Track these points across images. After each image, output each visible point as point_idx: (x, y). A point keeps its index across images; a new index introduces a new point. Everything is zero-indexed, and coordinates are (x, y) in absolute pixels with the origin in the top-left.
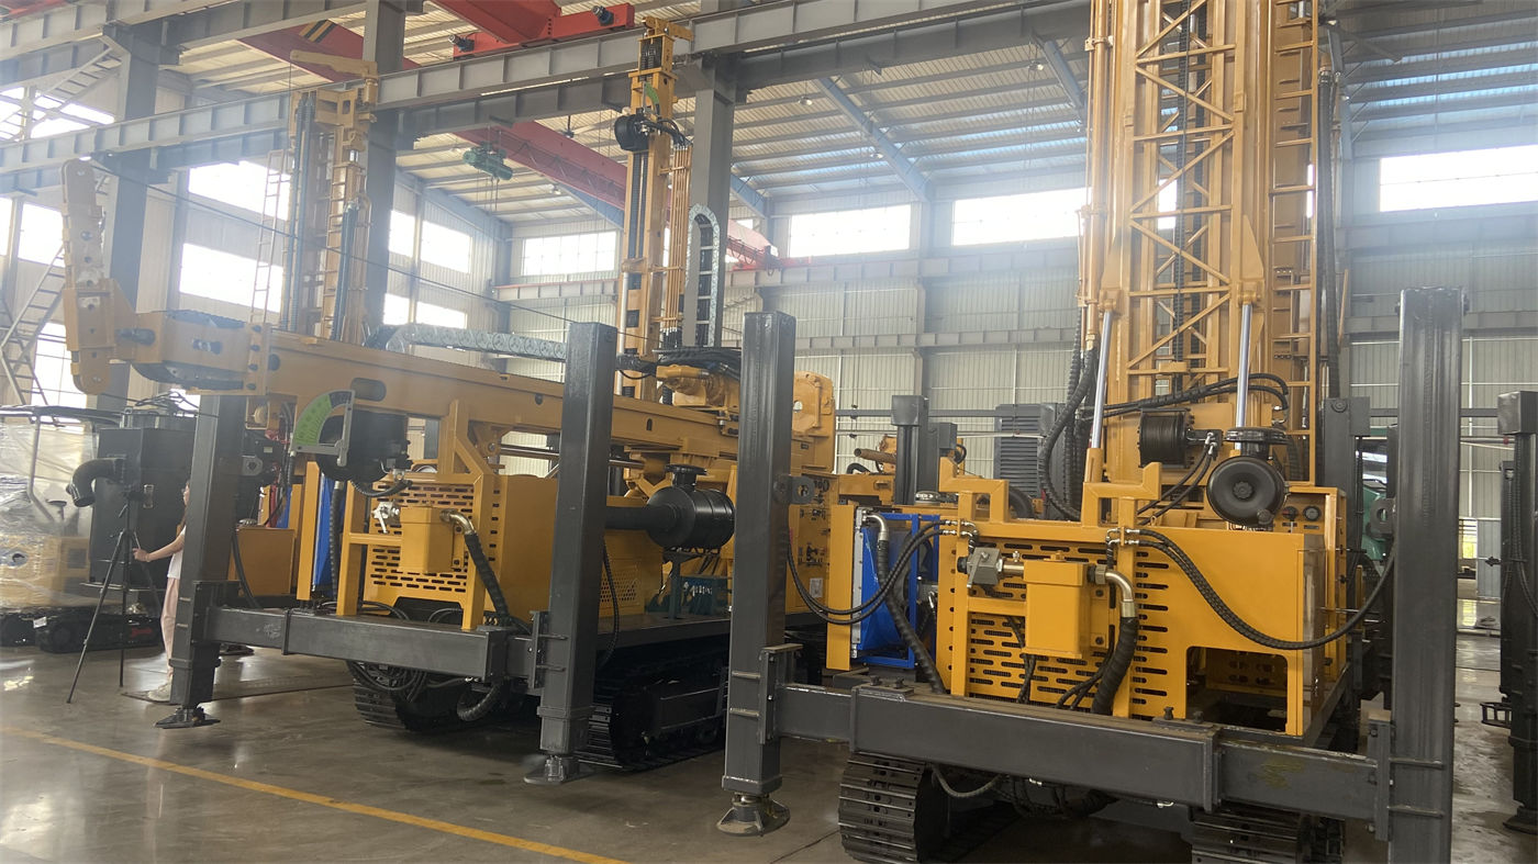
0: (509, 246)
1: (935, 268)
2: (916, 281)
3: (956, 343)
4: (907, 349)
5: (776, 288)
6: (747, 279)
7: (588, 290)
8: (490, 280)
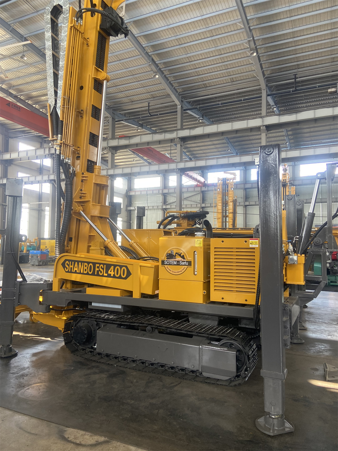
0: (130, 181)
1: (248, 186)
2: (243, 189)
3: (255, 204)
4: (241, 206)
5: (205, 191)
6: (199, 189)
7: (154, 192)
8: (127, 190)
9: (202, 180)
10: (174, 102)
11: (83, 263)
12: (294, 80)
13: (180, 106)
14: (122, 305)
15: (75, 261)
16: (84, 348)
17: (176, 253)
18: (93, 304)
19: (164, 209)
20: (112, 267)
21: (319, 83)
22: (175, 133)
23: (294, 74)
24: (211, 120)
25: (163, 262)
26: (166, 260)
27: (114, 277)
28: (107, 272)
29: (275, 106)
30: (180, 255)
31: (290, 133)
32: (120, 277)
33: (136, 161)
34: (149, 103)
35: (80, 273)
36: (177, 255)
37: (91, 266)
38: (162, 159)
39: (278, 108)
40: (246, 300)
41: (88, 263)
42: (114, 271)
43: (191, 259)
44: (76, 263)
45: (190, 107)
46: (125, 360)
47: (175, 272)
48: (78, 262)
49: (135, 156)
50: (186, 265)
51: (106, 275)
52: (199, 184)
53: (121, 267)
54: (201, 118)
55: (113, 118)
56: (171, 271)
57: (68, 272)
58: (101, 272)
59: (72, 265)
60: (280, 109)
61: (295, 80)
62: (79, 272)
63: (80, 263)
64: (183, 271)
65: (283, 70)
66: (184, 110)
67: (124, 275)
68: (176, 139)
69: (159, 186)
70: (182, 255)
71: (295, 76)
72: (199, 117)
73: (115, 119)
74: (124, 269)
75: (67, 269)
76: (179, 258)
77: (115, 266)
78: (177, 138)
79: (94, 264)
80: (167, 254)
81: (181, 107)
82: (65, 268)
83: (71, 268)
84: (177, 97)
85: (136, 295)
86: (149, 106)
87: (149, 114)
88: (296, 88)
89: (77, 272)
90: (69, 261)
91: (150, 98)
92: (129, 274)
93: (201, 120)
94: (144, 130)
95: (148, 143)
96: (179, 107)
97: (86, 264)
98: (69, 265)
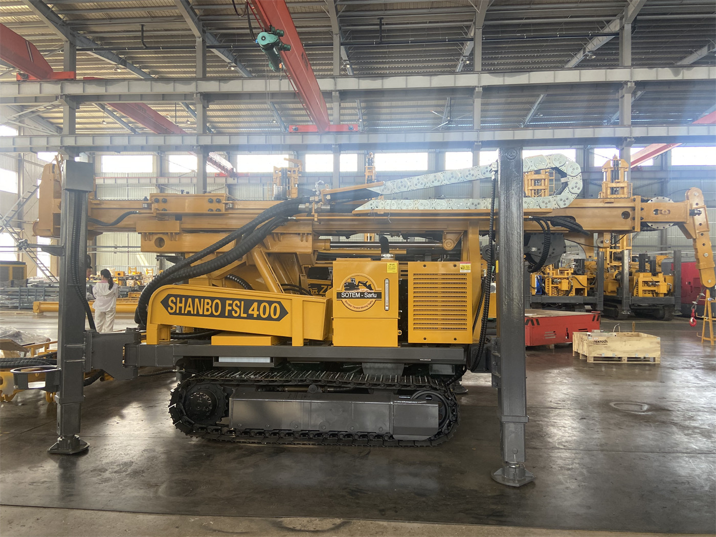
9: (228, 165)
10: (190, 30)
11: (202, 300)
12: (378, 27)
13: (201, 39)
14: (272, 359)
15: (187, 297)
16: (204, 426)
17: (359, 282)
18: (221, 360)
20: (255, 305)
21: (412, 36)
22: (194, 84)
23: (378, 18)
24: (248, 69)
25: (339, 295)
26: (345, 291)
27: (259, 318)
28: (246, 311)
29: (348, 62)
30: (365, 285)
31: (363, 105)
32: (269, 318)
33: (108, 123)
34: (143, 26)
35: (198, 315)
36: (360, 284)
37: (217, 304)
38: (162, 127)
39: (351, 64)
40: (455, 339)
41: (213, 299)
42: (258, 310)
43: (381, 289)
44: (190, 300)
45: (216, 43)
46: (275, 434)
47: (357, 308)
48: (193, 298)
49: (106, 114)
50: (374, 298)
51: (245, 315)
52: (223, 172)
53: (270, 303)
54: (234, 64)
55: (71, 44)
56: (351, 306)
57: (175, 313)
58: (236, 312)
59: (181, 302)
60: (353, 67)
61: (381, 27)
62: (195, 313)
63: (197, 300)
64: (369, 306)
65: (363, 8)
66: (206, 47)
67: (275, 315)
68: (195, 95)
69: (151, 171)
70: (368, 284)
71: (381, 22)
72: (230, 61)
73: (75, 46)
74: (275, 307)
75: (172, 308)
76: (363, 289)
77: (260, 302)
78: (197, 93)
79: (223, 300)
80: (345, 283)
81: (203, 40)
82: (169, 308)
83: (180, 308)
84: (195, 23)
85: (297, 342)
86: (143, 31)
87: (144, 45)
88: (381, 39)
89: (192, 313)
90: (176, 296)
91: (144, 17)
92: (284, 313)
93: (234, 67)
94: (128, 70)
95: (142, 97)
96: (199, 40)
97: (209, 301)
98: (175, 304)
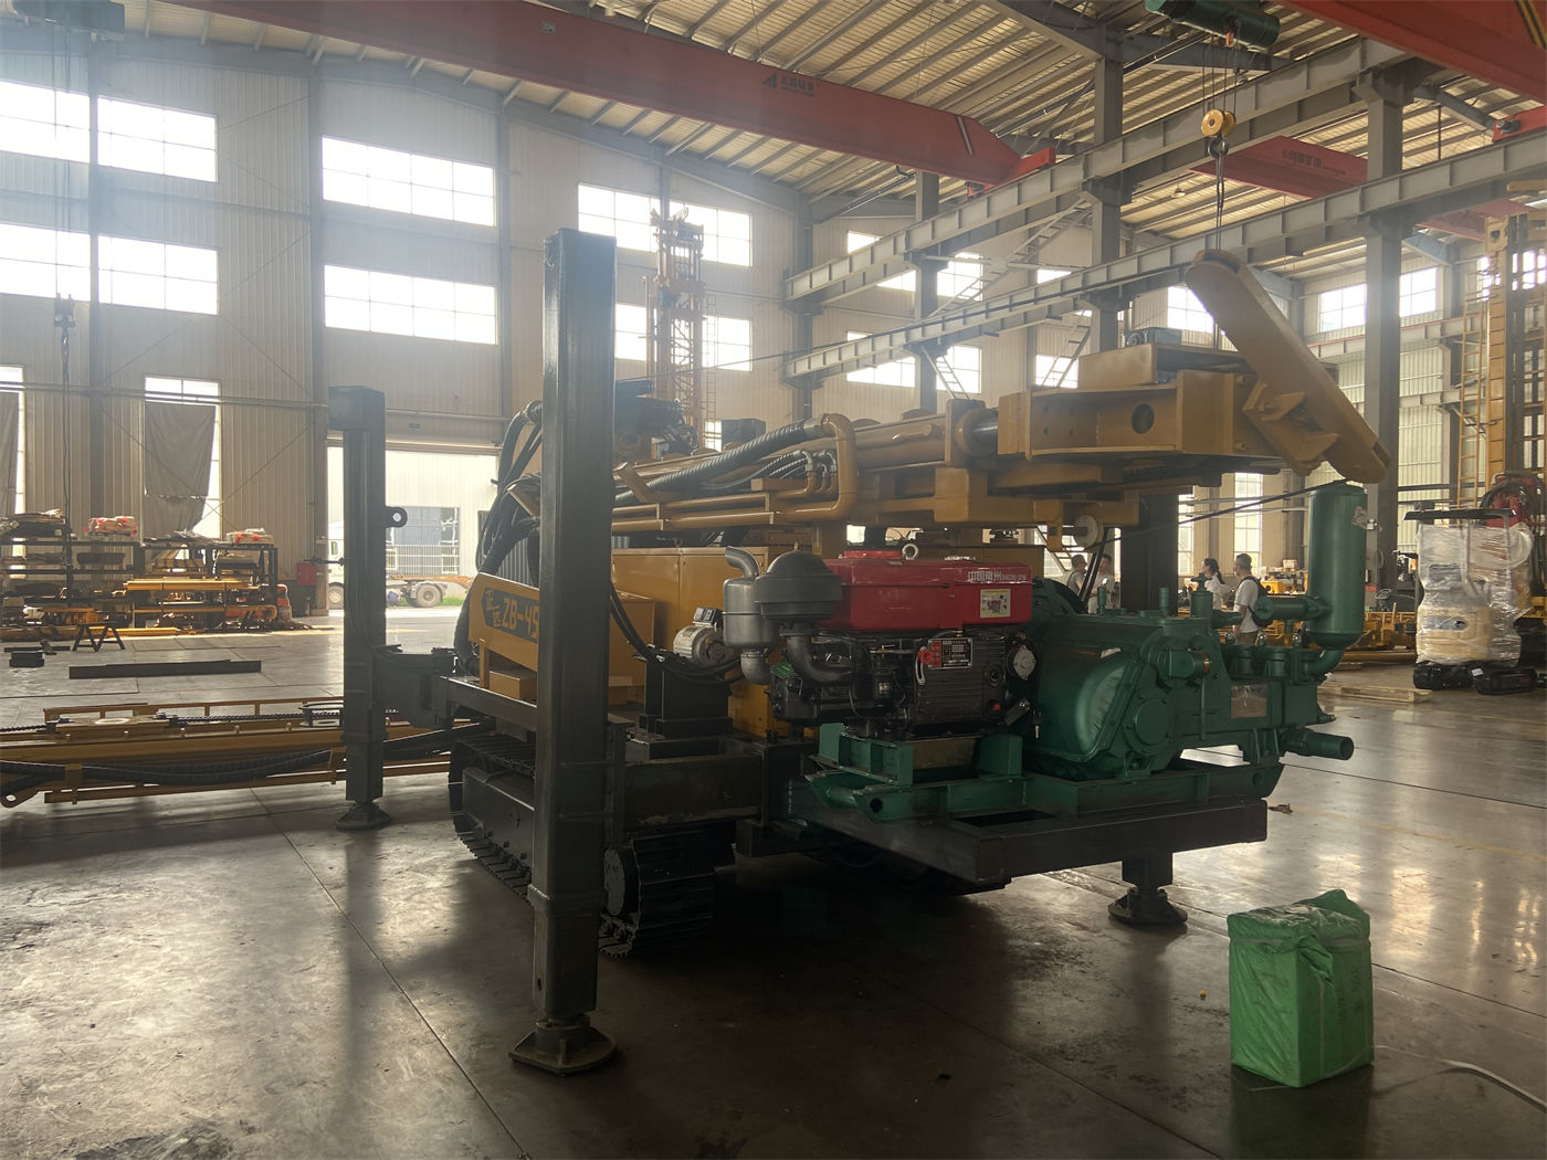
19: (1453, 408)
55: (1109, 62)
68: (1358, 80)
78: (1365, 74)
